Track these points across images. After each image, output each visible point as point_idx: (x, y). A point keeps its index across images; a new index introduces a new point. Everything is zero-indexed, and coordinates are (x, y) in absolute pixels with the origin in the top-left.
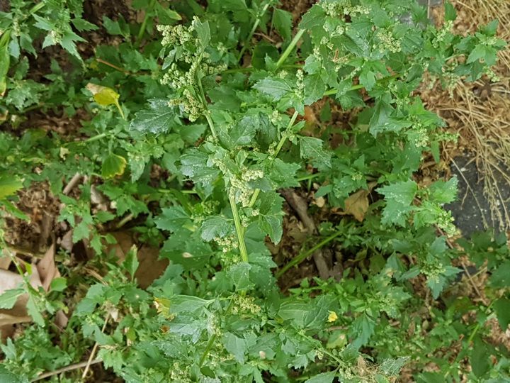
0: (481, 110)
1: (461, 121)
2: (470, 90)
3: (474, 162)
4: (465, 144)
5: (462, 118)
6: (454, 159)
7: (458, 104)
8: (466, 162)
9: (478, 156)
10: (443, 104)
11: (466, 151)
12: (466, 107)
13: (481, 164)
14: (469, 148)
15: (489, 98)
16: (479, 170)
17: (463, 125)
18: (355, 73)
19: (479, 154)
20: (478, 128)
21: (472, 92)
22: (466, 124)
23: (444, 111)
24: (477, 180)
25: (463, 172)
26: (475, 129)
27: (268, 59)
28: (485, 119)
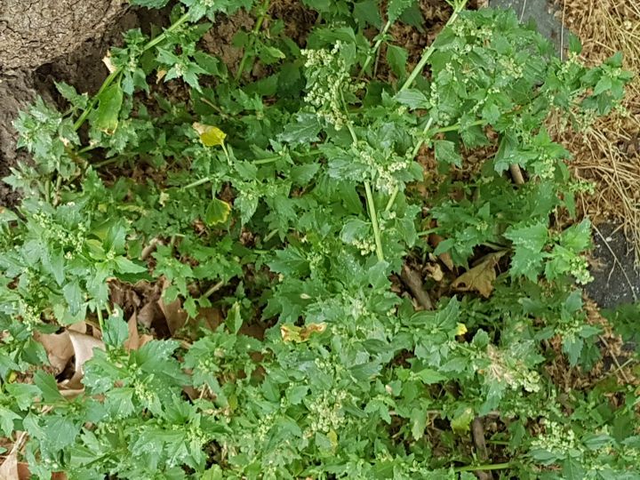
0: (628, 169)
1: (604, 182)
2: (614, 144)
3: (622, 231)
4: (610, 208)
5: (605, 177)
6: (597, 227)
7: (600, 161)
8: (612, 231)
9: (626, 223)
10: (582, 161)
11: (611, 217)
12: (610, 164)
13: (630, 233)
14: (615, 213)
15: (637, 155)
16: (628, 239)
17: (607, 186)
18: (477, 107)
19: (626, 221)
20: (625, 189)
21: (616, 148)
22: (610, 185)
23: (584, 170)
24: (626, 251)
25: (609, 243)
26: (621, 191)
27: (384, 94)
28: (632, 179)
